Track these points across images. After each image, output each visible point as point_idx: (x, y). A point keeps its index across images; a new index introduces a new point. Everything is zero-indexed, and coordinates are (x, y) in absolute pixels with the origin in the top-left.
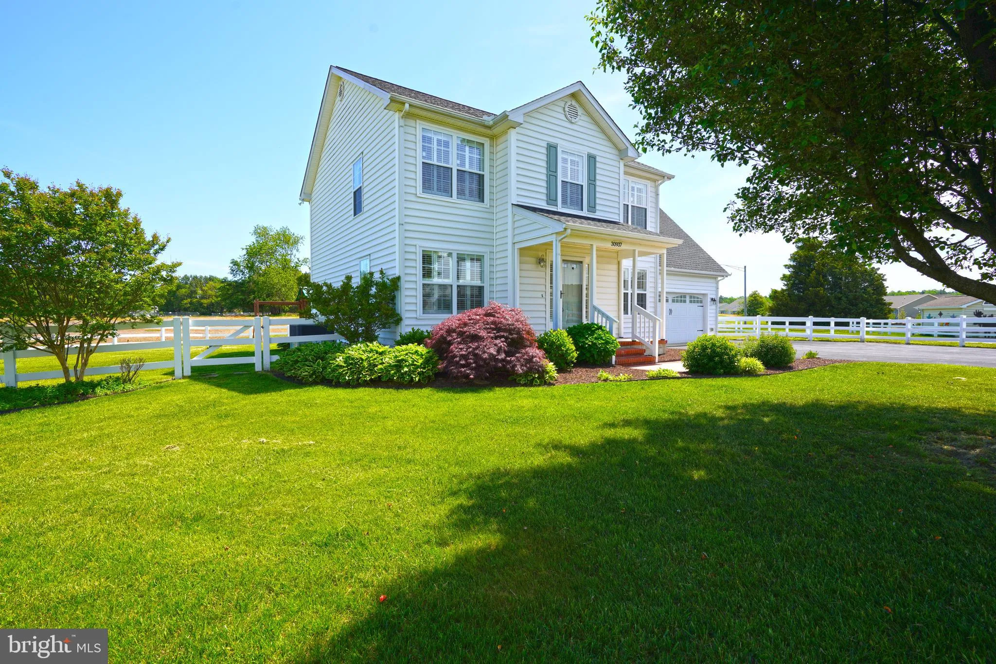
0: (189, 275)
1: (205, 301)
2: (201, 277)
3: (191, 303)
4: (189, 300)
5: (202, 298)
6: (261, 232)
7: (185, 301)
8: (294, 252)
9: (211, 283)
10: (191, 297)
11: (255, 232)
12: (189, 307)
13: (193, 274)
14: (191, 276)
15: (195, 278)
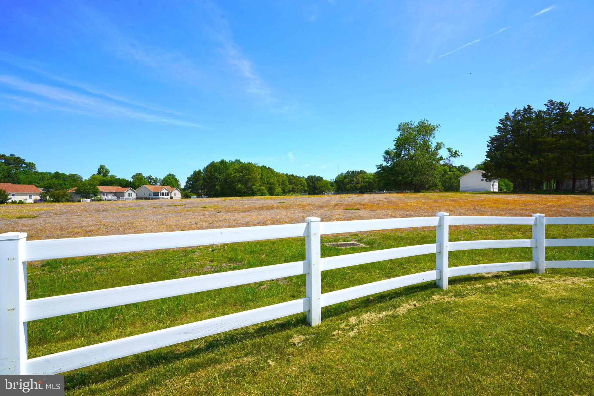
0: (350, 171)
1: (358, 185)
2: (356, 171)
3: (351, 187)
4: (350, 185)
5: (357, 183)
6: (404, 128)
7: (348, 186)
8: (431, 139)
9: (361, 174)
10: (351, 183)
11: (399, 129)
12: (350, 189)
13: (352, 170)
14: (351, 171)
15: (353, 172)
